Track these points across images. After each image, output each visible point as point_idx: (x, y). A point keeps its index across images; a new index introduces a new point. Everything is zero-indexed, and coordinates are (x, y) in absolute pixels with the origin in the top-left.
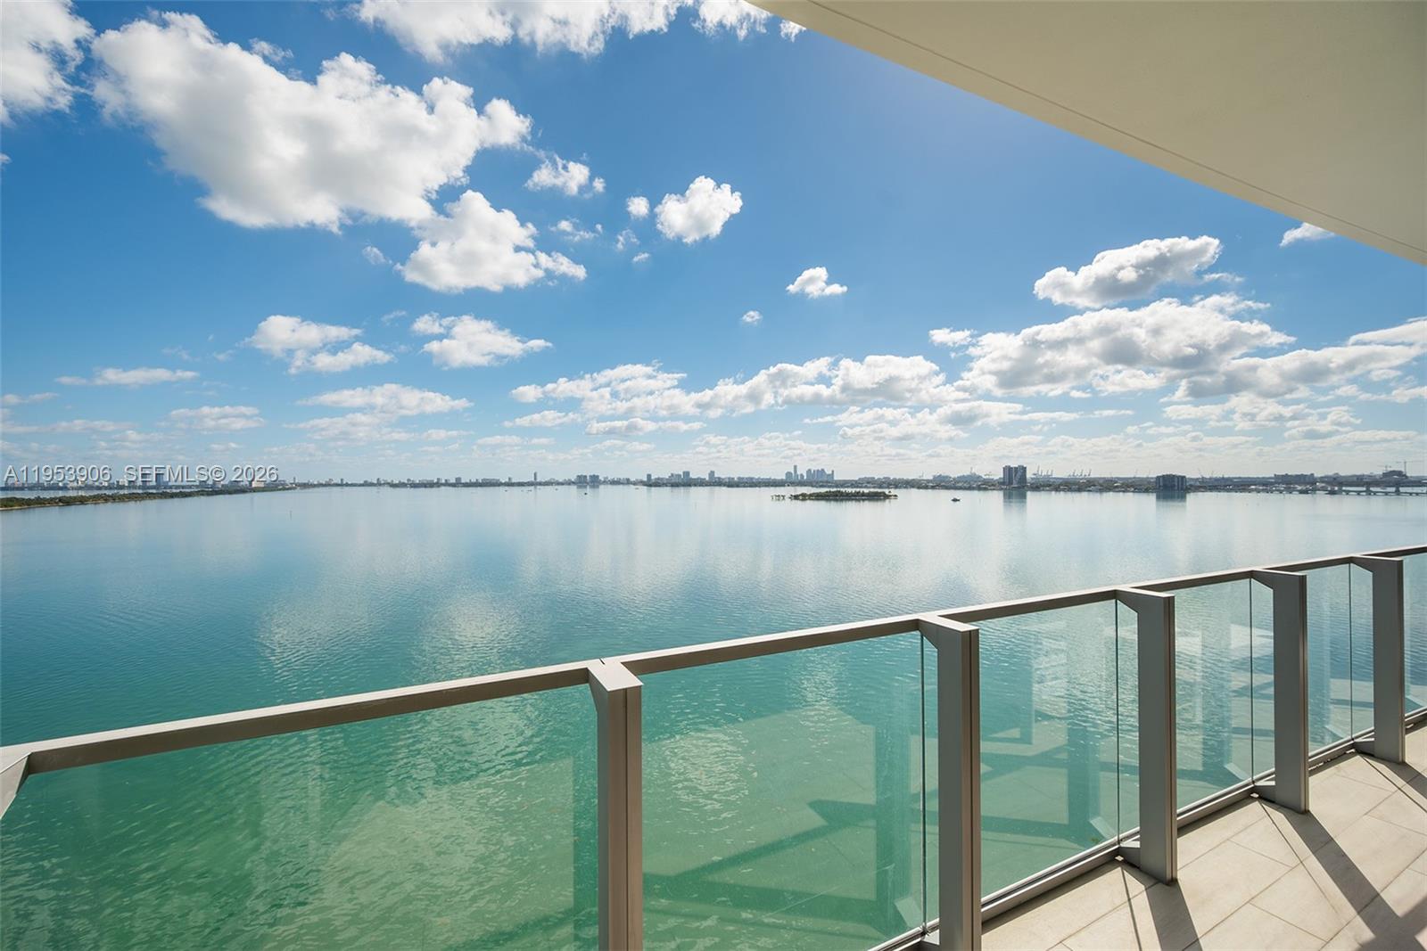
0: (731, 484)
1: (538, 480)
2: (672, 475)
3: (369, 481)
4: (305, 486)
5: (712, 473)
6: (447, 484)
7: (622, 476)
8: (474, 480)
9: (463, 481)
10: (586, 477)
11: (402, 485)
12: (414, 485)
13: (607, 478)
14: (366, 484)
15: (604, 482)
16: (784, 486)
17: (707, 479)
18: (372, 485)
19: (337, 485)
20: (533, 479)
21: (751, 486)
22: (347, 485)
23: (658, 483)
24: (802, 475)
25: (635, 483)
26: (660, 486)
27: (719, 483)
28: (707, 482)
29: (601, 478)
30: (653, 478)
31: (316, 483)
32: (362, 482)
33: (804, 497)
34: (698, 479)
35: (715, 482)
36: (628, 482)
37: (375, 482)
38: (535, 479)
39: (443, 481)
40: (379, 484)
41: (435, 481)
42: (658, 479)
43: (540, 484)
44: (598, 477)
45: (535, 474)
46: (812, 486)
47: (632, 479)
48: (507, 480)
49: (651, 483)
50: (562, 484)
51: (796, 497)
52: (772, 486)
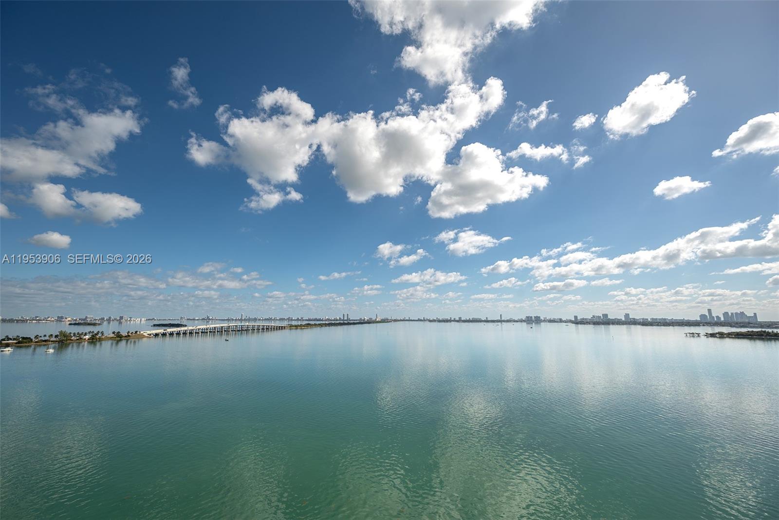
0: (645, 323)
1: (503, 319)
2: (594, 316)
3: (420, 318)
4: (395, 321)
5: (627, 315)
6: (455, 321)
7: (557, 317)
8: (468, 319)
9: (462, 319)
10: (532, 317)
11: (434, 321)
12: (439, 321)
13: (546, 318)
14: (419, 320)
15: (544, 320)
16: (699, 325)
17: (623, 319)
18: (421, 320)
19: (407, 320)
20: (500, 319)
21: (664, 325)
22: (411, 320)
23: (583, 322)
24: (718, 317)
25: (565, 322)
26: (584, 324)
27: (635, 322)
28: (623, 322)
29: (542, 318)
30: (578, 318)
31: (399, 319)
32: (417, 319)
33: (722, 336)
34: (615, 319)
35: (630, 322)
36: (561, 321)
37: (423, 319)
38: (501, 318)
39: (453, 319)
40: (424, 320)
41: (449, 319)
42: (583, 319)
43: (504, 321)
44: (539, 317)
45: (501, 315)
46: (731, 326)
47: (564, 319)
48: (485, 319)
49: (577, 322)
50: (517, 321)
51: (713, 335)
52: (686, 325)
